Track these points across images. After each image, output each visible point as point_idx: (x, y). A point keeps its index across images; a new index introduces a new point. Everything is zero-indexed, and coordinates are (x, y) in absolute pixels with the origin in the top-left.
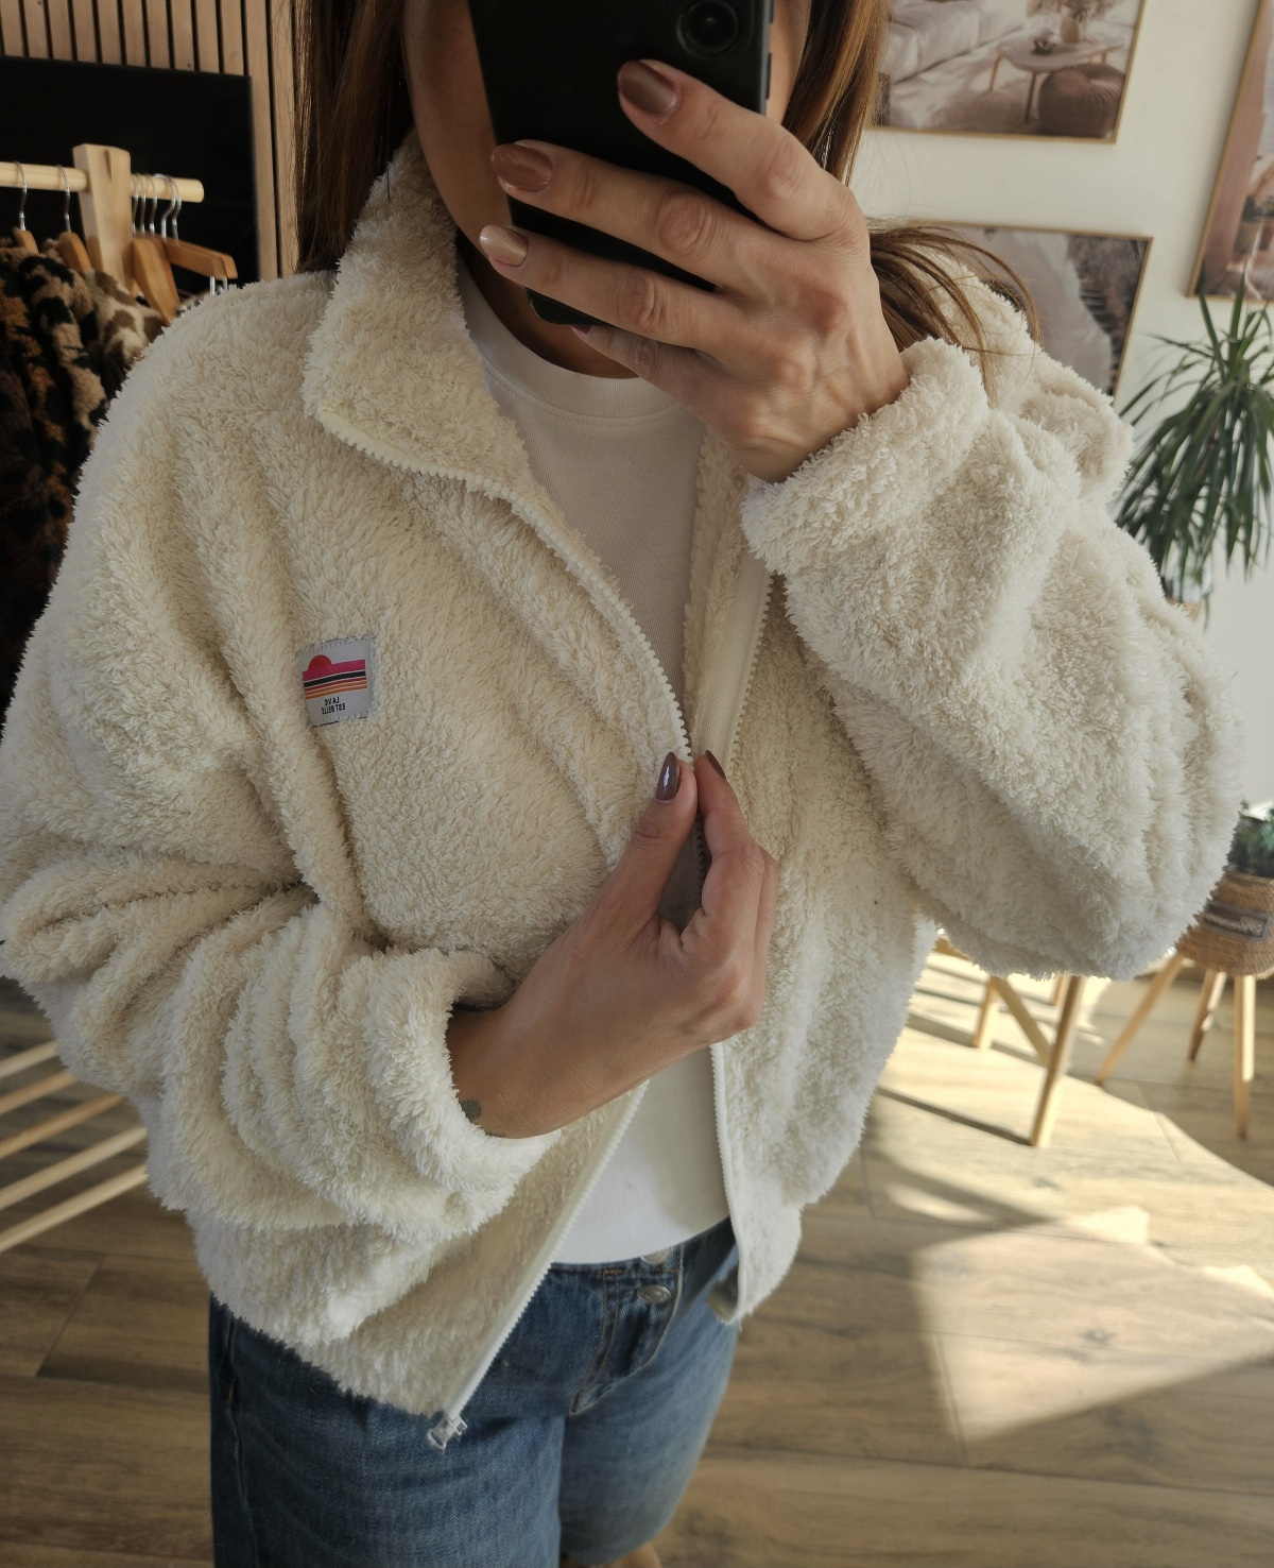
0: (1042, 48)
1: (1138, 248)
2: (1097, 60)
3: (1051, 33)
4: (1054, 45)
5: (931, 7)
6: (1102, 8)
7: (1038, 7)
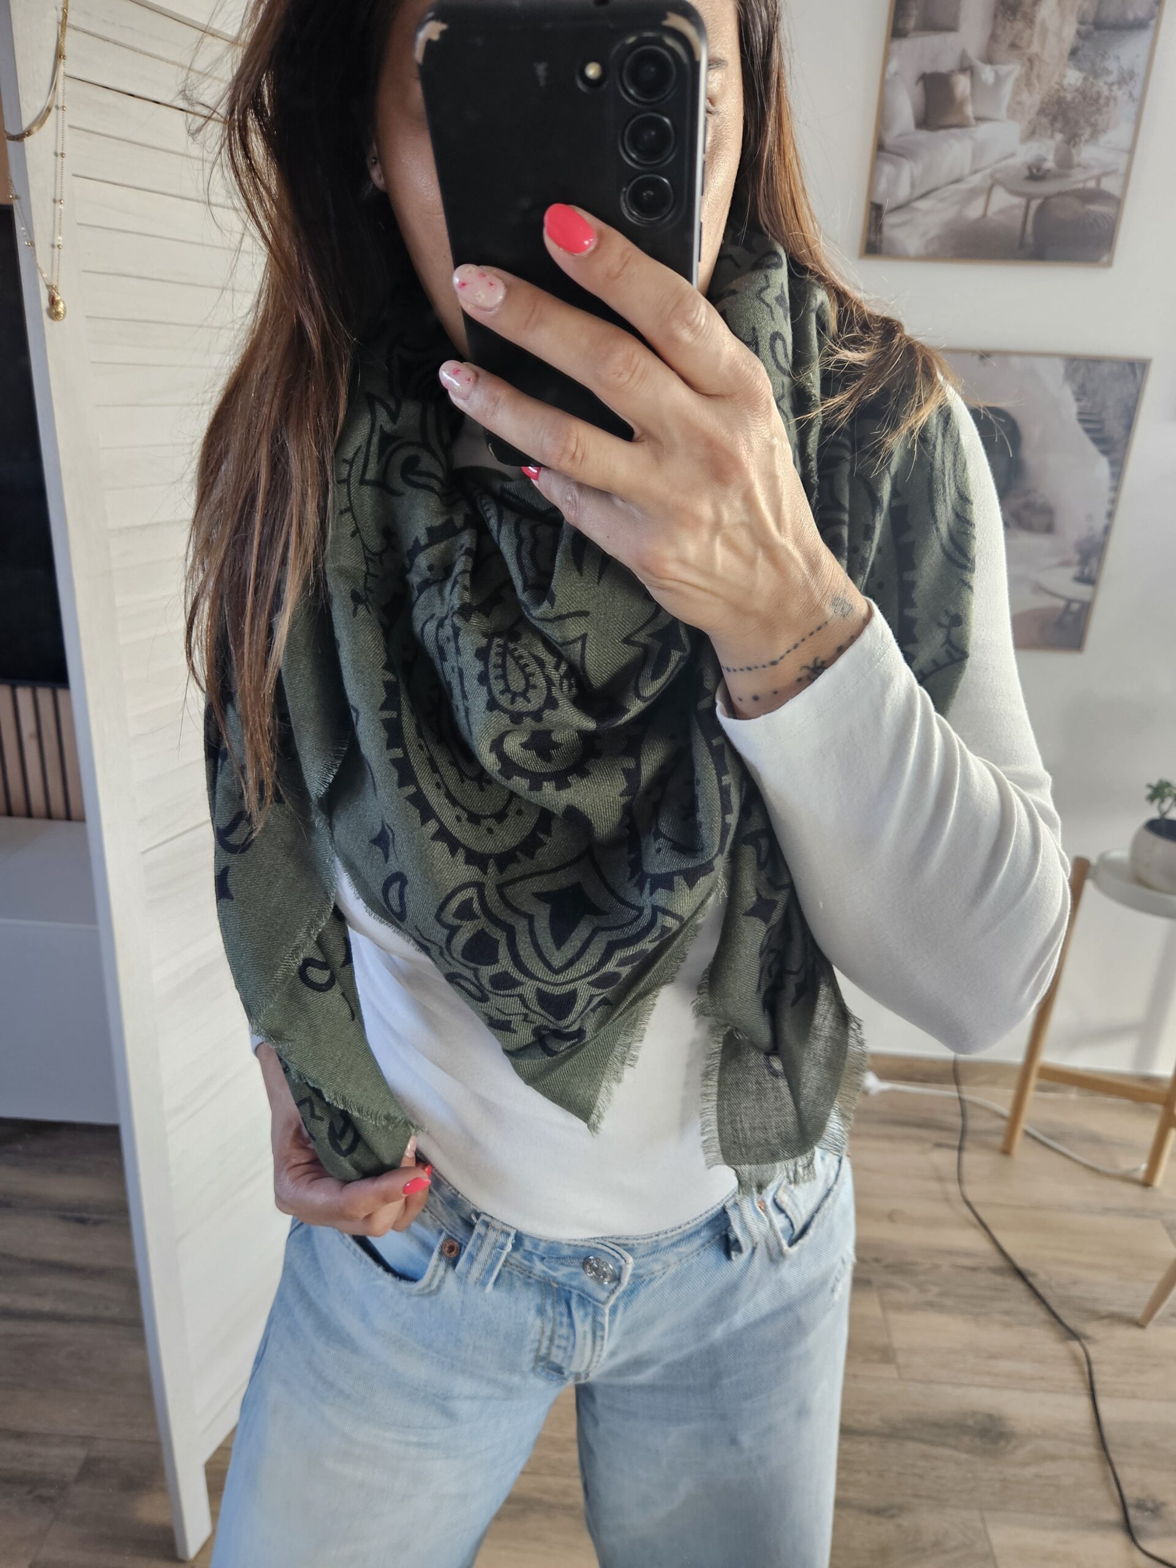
0: (1036, 174)
1: (1137, 370)
2: (1091, 184)
3: (1045, 160)
4: (1048, 171)
5: (923, 135)
6: (1096, 133)
7: (1031, 134)
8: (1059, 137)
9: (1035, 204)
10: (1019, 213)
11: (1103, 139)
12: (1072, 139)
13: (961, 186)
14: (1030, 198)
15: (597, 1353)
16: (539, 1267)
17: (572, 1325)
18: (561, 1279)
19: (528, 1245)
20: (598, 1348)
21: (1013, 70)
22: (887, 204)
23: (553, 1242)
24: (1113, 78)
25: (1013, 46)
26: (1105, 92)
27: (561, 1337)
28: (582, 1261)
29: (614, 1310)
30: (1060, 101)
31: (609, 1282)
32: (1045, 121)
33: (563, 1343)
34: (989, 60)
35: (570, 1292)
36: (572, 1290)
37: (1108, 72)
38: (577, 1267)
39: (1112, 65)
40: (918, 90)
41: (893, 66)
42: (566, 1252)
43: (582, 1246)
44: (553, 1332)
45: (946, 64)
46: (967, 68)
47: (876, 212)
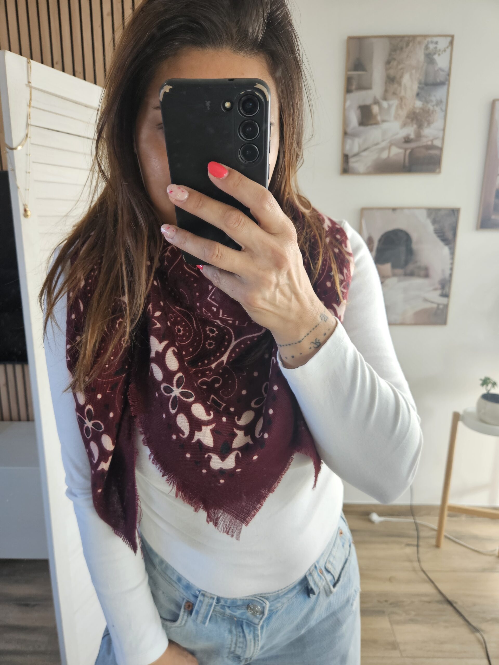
0: (407, 140)
1: (455, 212)
2: (429, 143)
3: (410, 135)
4: (412, 139)
5: (362, 128)
6: (429, 123)
7: (404, 125)
8: (415, 126)
9: (408, 152)
10: (402, 156)
11: (433, 126)
12: (420, 126)
13: (379, 147)
14: (406, 150)
15: (256, 648)
16: (228, 611)
17: (244, 636)
18: (238, 616)
19: (222, 602)
20: (256, 646)
21: (395, 102)
22: (350, 154)
23: (233, 599)
24: (434, 103)
25: (394, 93)
26: (431, 108)
27: (240, 642)
28: (246, 606)
29: (262, 627)
30: (414, 113)
31: (259, 615)
32: (409, 121)
33: (241, 645)
34: (385, 99)
35: (242, 622)
36: (243, 620)
37: (431, 101)
38: (245, 609)
39: (433, 98)
40: (359, 112)
41: (348, 103)
42: (239, 603)
43: (246, 599)
44: (236, 640)
45: (368, 102)
46: (376, 102)
47: (346, 158)
